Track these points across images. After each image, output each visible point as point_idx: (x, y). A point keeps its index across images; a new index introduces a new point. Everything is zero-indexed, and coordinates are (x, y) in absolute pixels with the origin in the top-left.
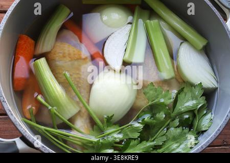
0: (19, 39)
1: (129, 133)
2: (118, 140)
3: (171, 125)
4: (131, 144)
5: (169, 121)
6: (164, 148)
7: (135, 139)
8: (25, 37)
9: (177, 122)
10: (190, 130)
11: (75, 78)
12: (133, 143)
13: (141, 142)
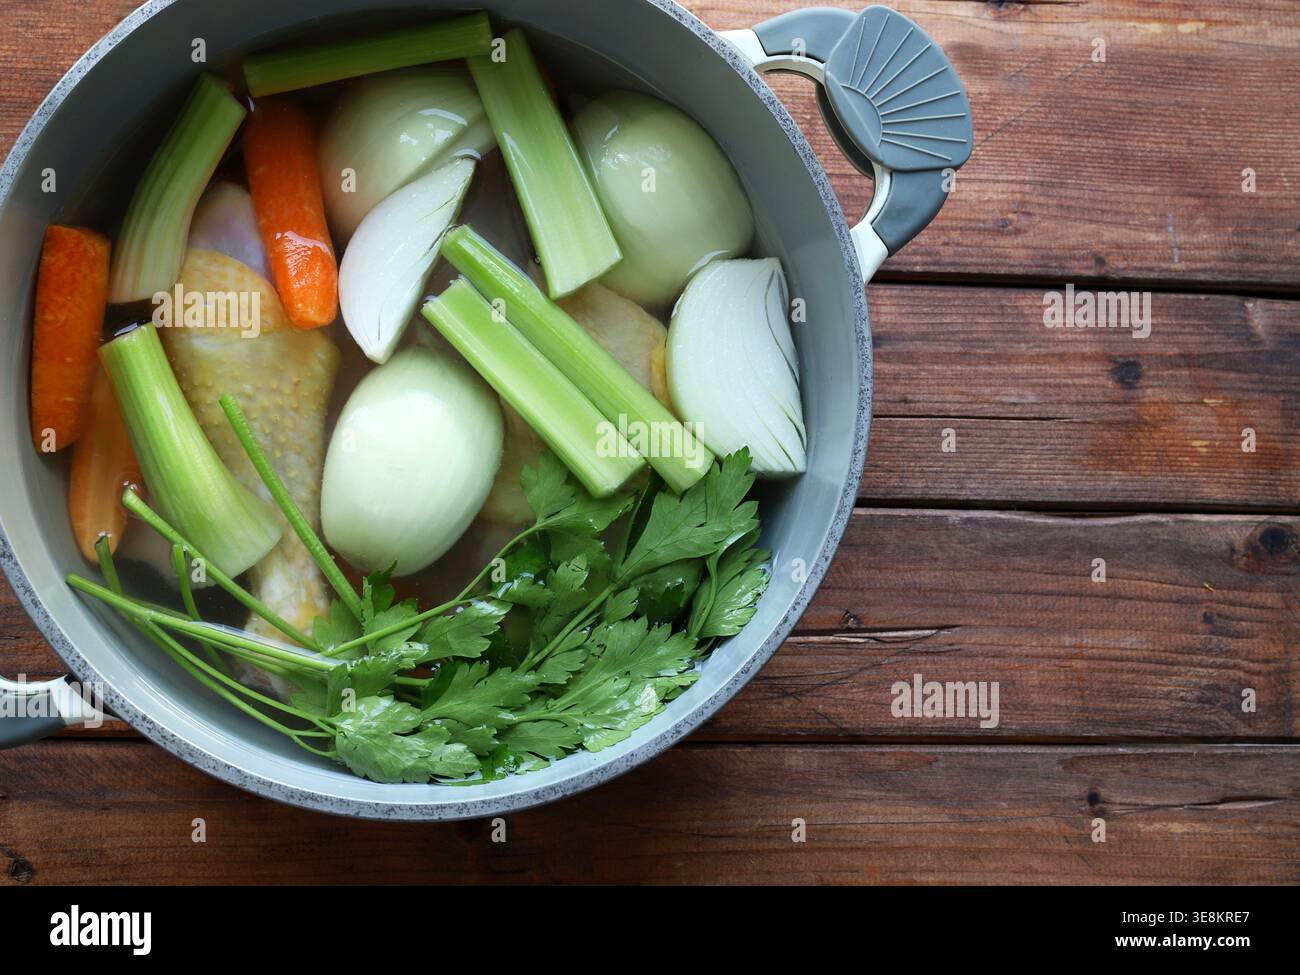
0: (46, 244)
1: (450, 638)
2: (410, 663)
3: (609, 609)
4: (458, 678)
5: (606, 593)
6: (574, 695)
7: (471, 661)
8: (70, 235)
9: (629, 600)
10: (674, 631)
11: (265, 410)
12: (463, 673)
13: (491, 671)
